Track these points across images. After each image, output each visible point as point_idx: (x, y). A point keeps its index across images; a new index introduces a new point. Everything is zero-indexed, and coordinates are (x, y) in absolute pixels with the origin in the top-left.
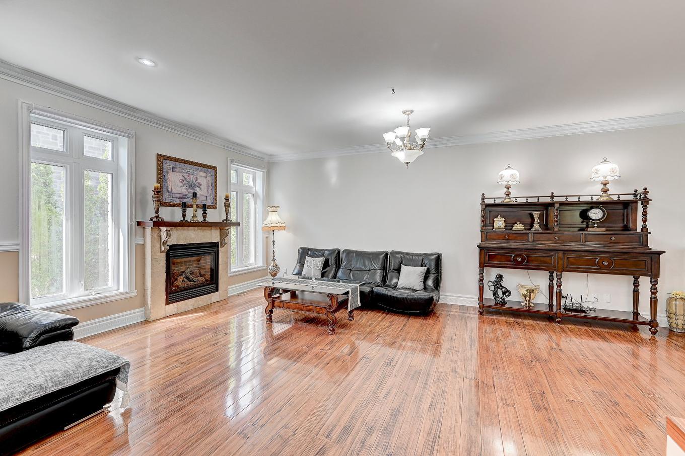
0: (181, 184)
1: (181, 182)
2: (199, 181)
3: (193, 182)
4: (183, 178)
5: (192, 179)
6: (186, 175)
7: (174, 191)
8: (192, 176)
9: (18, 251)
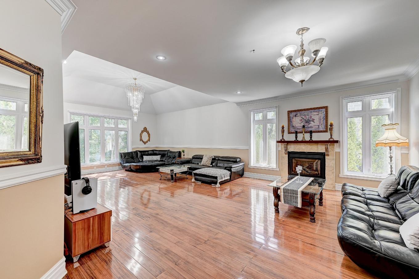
0: (300, 122)
1: (301, 121)
2: (312, 118)
3: (308, 119)
4: (302, 119)
5: (307, 118)
6: (303, 117)
7: (297, 126)
8: (307, 116)
9: (248, 149)
